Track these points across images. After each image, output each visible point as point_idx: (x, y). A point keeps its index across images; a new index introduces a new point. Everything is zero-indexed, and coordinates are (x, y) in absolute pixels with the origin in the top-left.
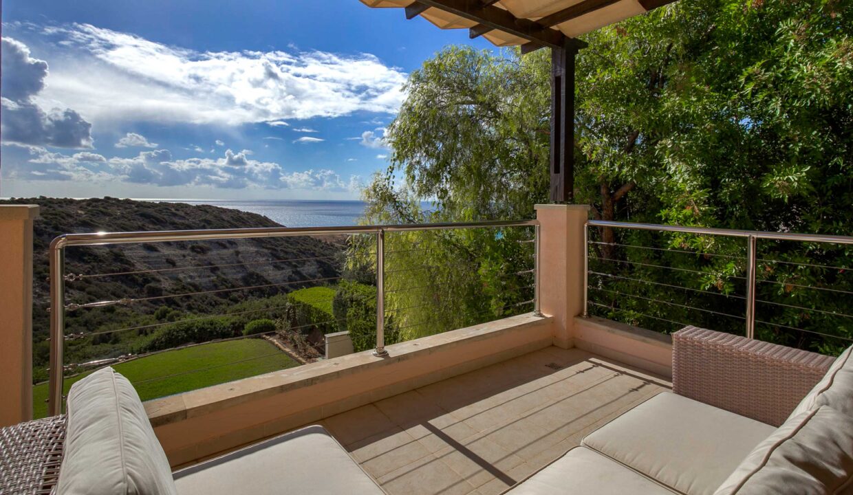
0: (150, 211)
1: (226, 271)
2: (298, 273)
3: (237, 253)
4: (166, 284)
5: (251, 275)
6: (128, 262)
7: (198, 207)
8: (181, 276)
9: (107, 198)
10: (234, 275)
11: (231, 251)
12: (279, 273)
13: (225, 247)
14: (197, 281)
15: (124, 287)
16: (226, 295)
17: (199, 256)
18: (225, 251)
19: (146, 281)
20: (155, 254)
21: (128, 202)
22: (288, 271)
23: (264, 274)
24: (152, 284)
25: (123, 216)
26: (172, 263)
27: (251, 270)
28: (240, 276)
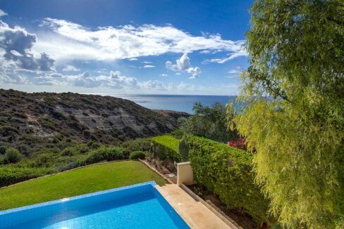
0: (86, 98)
1: (116, 125)
2: (147, 127)
3: (121, 117)
4: (92, 131)
5: (127, 128)
6: (76, 120)
7: (105, 97)
8: (98, 127)
9: (69, 93)
10: (120, 128)
11: (119, 116)
12: (139, 127)
13: (115, 114)
14: (104, 129)
15: (75, 131)
16: (116, 136)
17: (105, 119)
18: (116, 117)
19: (84, 129)
20: (87, 117)
21: (77, 94)
22: (143, 126)
23: (133, 128)
24: (86, 130)
25: (75, 101)
26: (94, 121)
27: (127, 125)
28: (122, 128)
